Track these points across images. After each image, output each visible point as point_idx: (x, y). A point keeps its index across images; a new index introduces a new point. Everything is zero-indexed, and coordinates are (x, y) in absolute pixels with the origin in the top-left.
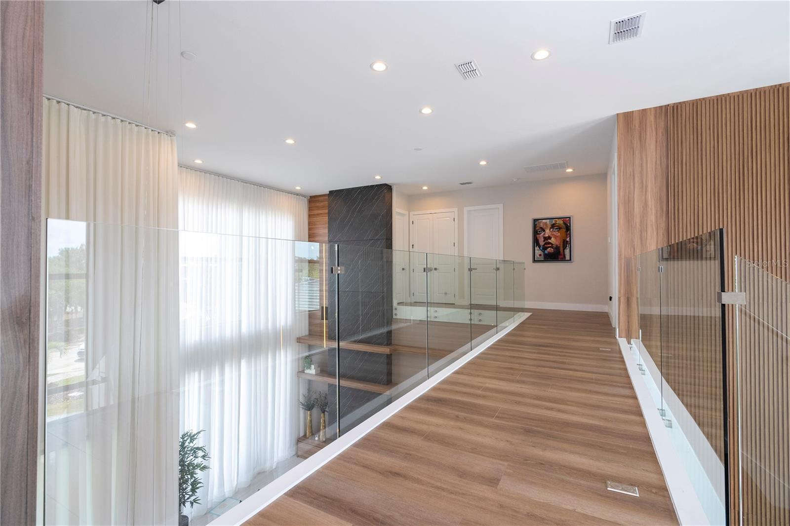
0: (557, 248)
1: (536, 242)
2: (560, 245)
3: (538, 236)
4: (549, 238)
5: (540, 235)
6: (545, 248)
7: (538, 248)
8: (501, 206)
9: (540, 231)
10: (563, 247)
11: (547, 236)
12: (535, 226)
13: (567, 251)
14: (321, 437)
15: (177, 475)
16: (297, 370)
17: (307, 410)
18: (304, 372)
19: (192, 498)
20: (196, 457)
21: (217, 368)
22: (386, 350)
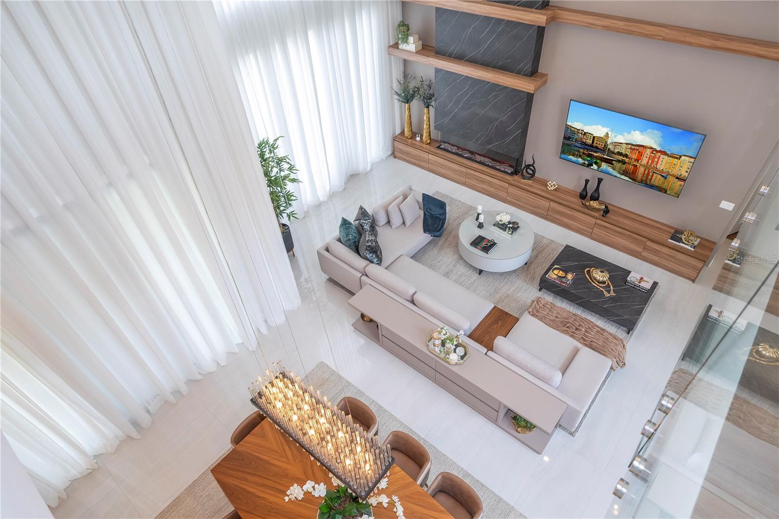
14: (424, 138)
15: (266, 190)
16: (387, 45)
17: (404, 102)
18: (398, 48)
19: (288, 211)
20: (281, 170)
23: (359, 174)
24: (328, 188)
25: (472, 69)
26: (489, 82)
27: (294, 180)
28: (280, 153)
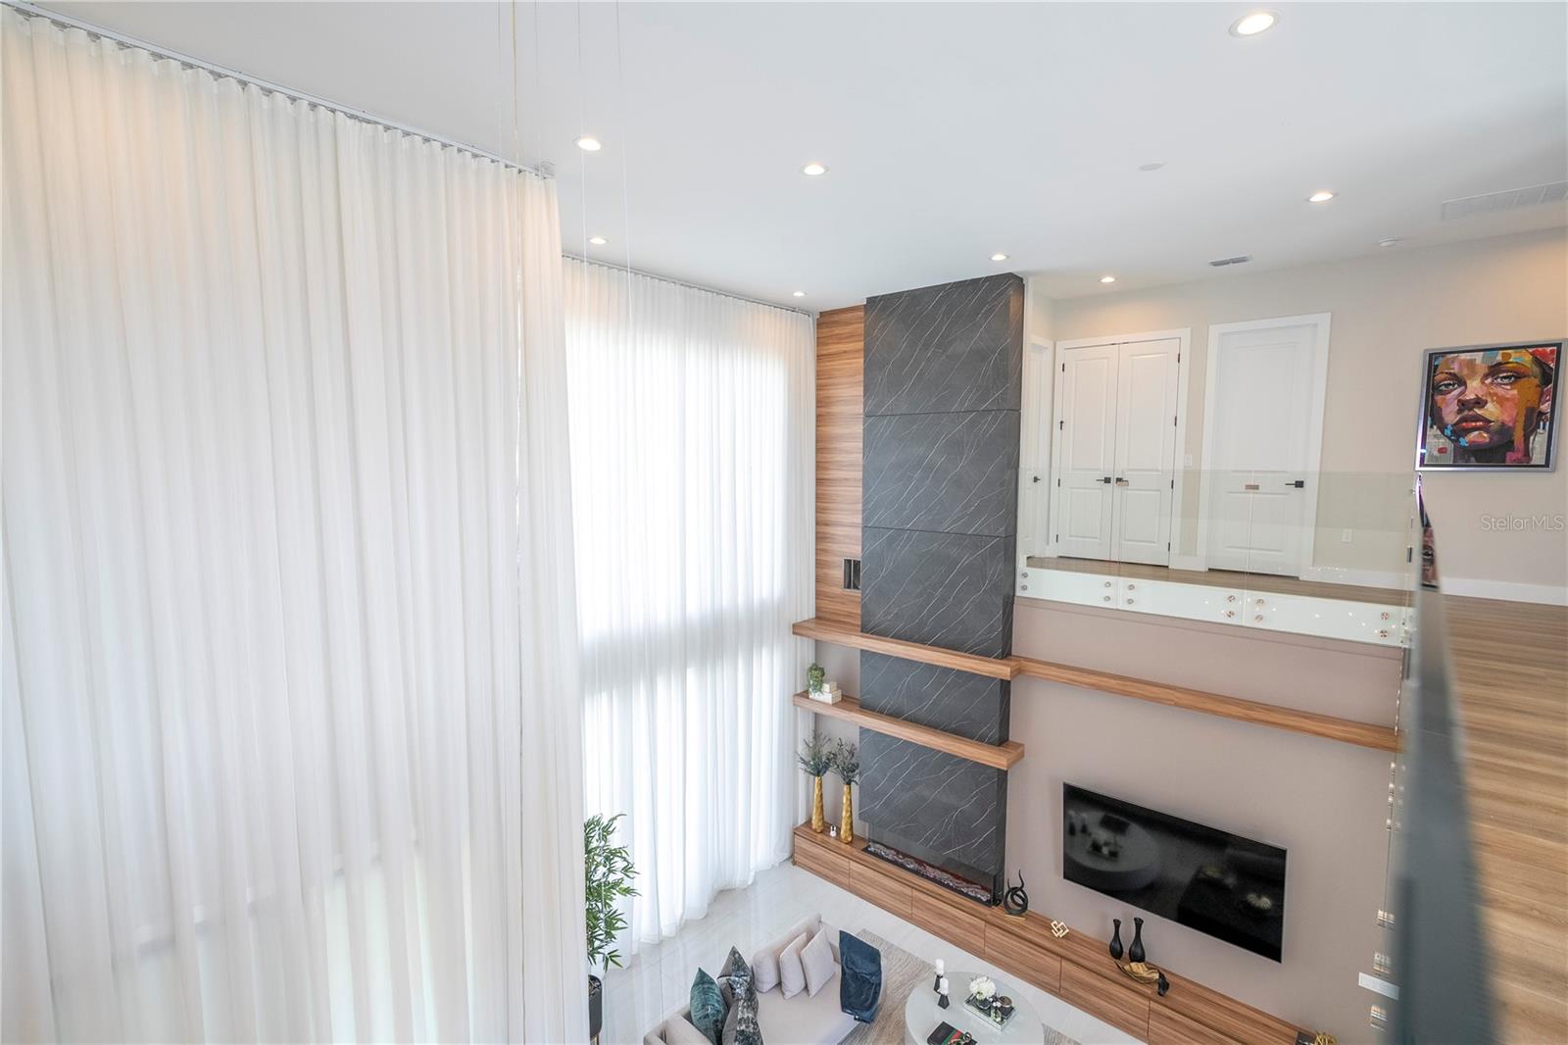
0: (1505, 431)
1: (1433, 414)
2: (1515, 422)
3: (1438, 398)
4: (1479, 402)
5: (1449, 396)
6: (1458, 432)
7: (1439, 432)
8: (1324, 320)
9: (1446, 385)
10: (1524, 430)
11: (1473, 397)
12: (1432, 369)
13: (1538, 442)
14: (842, 832)
16: (792, 692)
17: (813, 774)
18: (808, 698)
19: (606, 950)
20: (610, 871)
21: (642, 683)
22: (1000, 670)
23: (734, 889)
24: (679, 911)
25: (913, 731)
26: (939, 751)
27: (628, 891)
28: (615, 842)
